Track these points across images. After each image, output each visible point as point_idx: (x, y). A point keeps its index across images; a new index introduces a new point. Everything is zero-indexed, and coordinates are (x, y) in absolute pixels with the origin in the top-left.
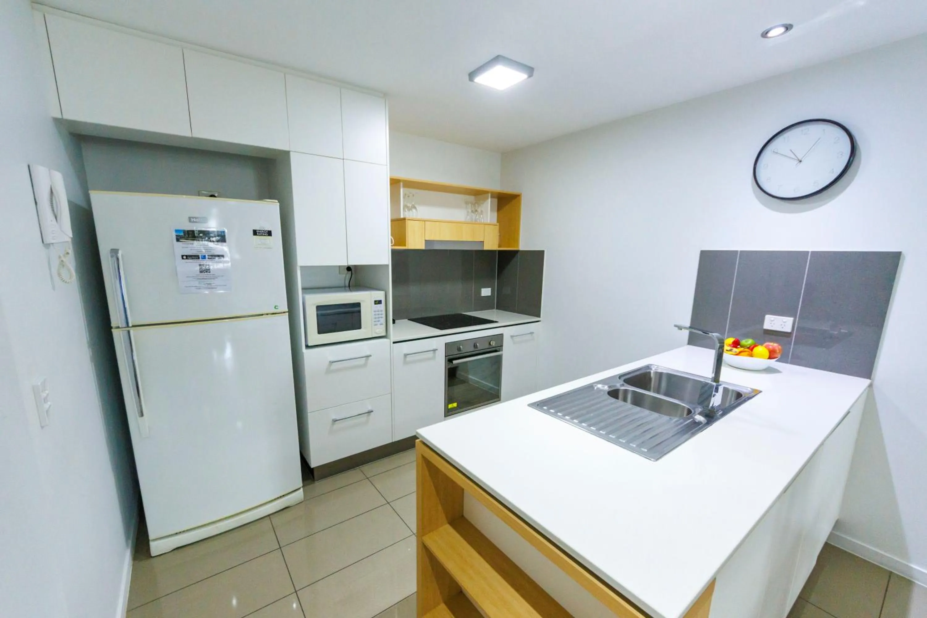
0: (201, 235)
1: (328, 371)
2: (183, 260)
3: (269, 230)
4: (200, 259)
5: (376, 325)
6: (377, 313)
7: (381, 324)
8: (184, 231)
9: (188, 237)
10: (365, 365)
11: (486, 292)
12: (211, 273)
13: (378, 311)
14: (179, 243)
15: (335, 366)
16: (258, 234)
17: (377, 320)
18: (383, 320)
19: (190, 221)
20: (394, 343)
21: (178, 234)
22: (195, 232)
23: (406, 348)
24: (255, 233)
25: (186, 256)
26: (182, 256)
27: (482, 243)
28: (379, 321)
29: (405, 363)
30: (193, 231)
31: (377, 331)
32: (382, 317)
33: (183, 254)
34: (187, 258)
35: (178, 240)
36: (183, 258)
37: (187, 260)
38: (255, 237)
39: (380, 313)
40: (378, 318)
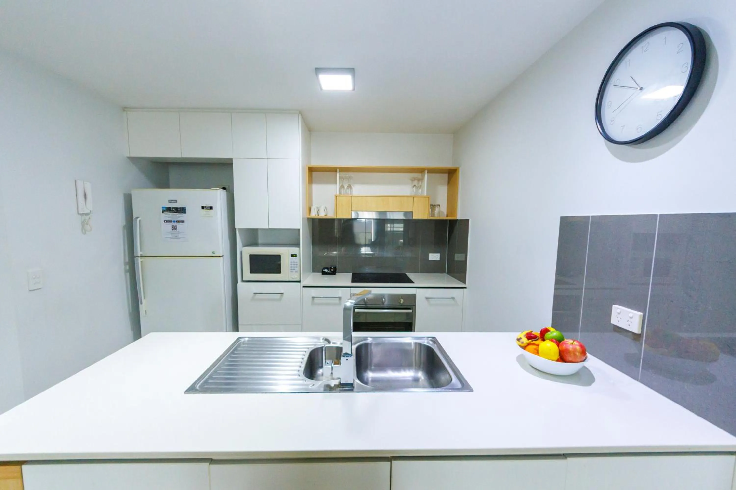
0: (174, 209)
1: (253, 299)
2: (165, 223)
3: (211, 206)
4: (173, 223)
5: (292, 272)
6: (293, 263)
7: (296, 272)
8: (166, 208)
9: (168, 211)
10: (280, 299)
11: (434, 257)
12: (177, 230)
13: (294, 262)
14: (163, 214)
15: (258, 296)
16: (204, 208)
17: (293, 268)
18: (297, 269)
19: (169, 202)
20: (304, 287)
21: (163, 209)
22: (171, 208)
23: (314, 292)
24: (203, 208)
25: (166, 221)
26: (165, 221)
27: (412, 213)
28: (294, 269)
29: (313, 304)
30: (170, 208)
31: (293, 277)
32: (297, 267)
33: (165, 220)
34: (166, 222)
35: (163, 212)
36: (165, 222)
37: (166, 223)
38: (203, 210)
39: (295, 263)
40: (294, 267)
